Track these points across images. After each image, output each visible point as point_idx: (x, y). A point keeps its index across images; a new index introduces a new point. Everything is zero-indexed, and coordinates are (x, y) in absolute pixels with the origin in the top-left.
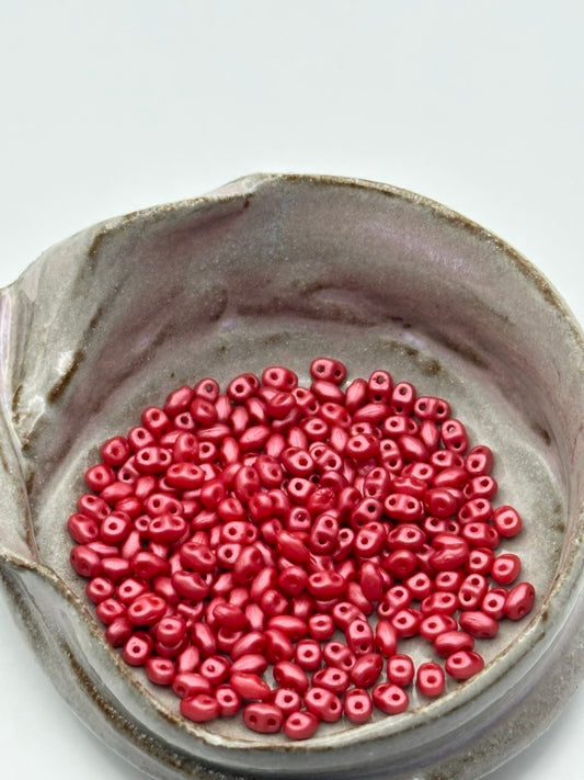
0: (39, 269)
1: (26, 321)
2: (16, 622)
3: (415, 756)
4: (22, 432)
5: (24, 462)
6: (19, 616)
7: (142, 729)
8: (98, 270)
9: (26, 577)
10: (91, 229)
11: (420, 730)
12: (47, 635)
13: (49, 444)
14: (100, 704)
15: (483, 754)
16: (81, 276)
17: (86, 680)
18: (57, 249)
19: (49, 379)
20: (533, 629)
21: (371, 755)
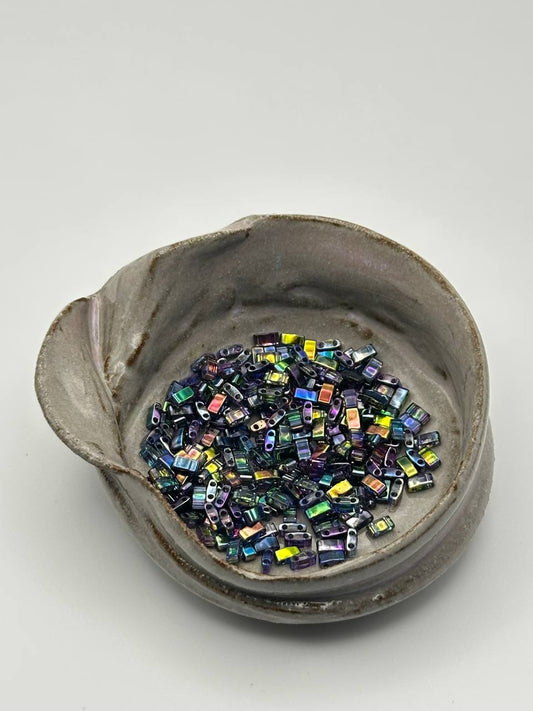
0: (117, 282)
1: (109, 315)
2: (116, 507)
3: (377, 580)
4: (112, 385)
5: (114, 405)
6: (118, 503)
7: (202, 571)
8: (155, 280)
9: (122, 478)
10: (150, 254)
11: (381, 563)
12: (136, 514)
13: (128, 393)
14: (174, 557)
15: (418, 577)
16: (145, 285)
17: (164, 542)
18: (127, 269)
19: (127, 351)
20: (449, 496)
21: (350, 581)
